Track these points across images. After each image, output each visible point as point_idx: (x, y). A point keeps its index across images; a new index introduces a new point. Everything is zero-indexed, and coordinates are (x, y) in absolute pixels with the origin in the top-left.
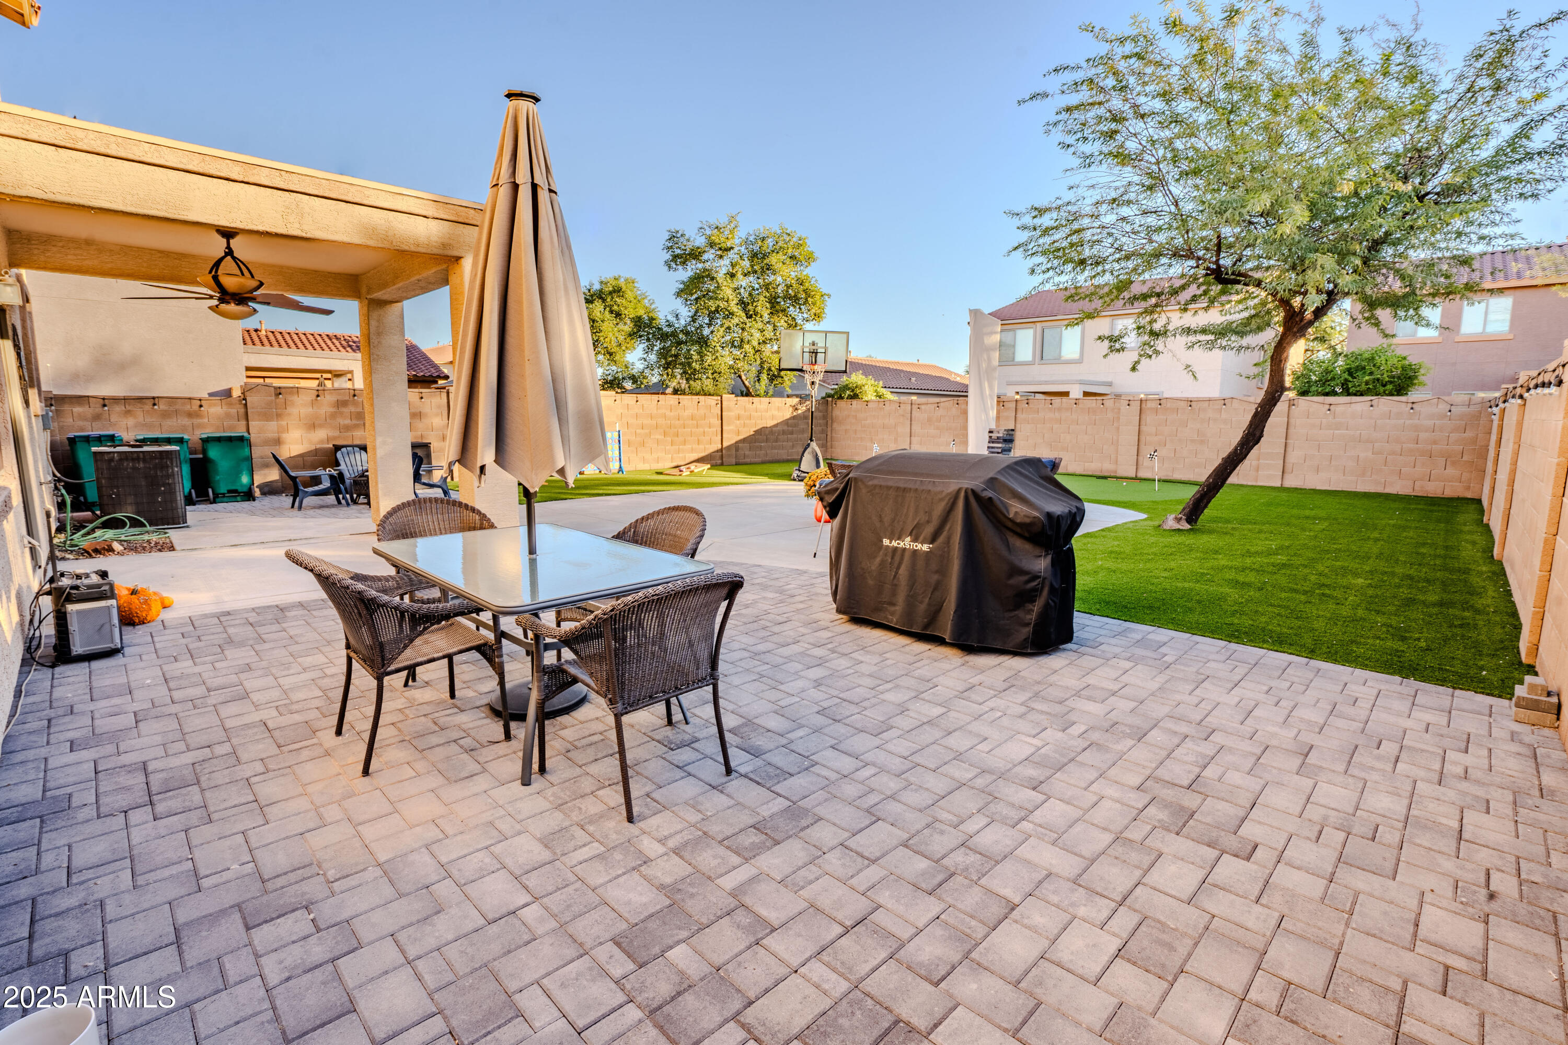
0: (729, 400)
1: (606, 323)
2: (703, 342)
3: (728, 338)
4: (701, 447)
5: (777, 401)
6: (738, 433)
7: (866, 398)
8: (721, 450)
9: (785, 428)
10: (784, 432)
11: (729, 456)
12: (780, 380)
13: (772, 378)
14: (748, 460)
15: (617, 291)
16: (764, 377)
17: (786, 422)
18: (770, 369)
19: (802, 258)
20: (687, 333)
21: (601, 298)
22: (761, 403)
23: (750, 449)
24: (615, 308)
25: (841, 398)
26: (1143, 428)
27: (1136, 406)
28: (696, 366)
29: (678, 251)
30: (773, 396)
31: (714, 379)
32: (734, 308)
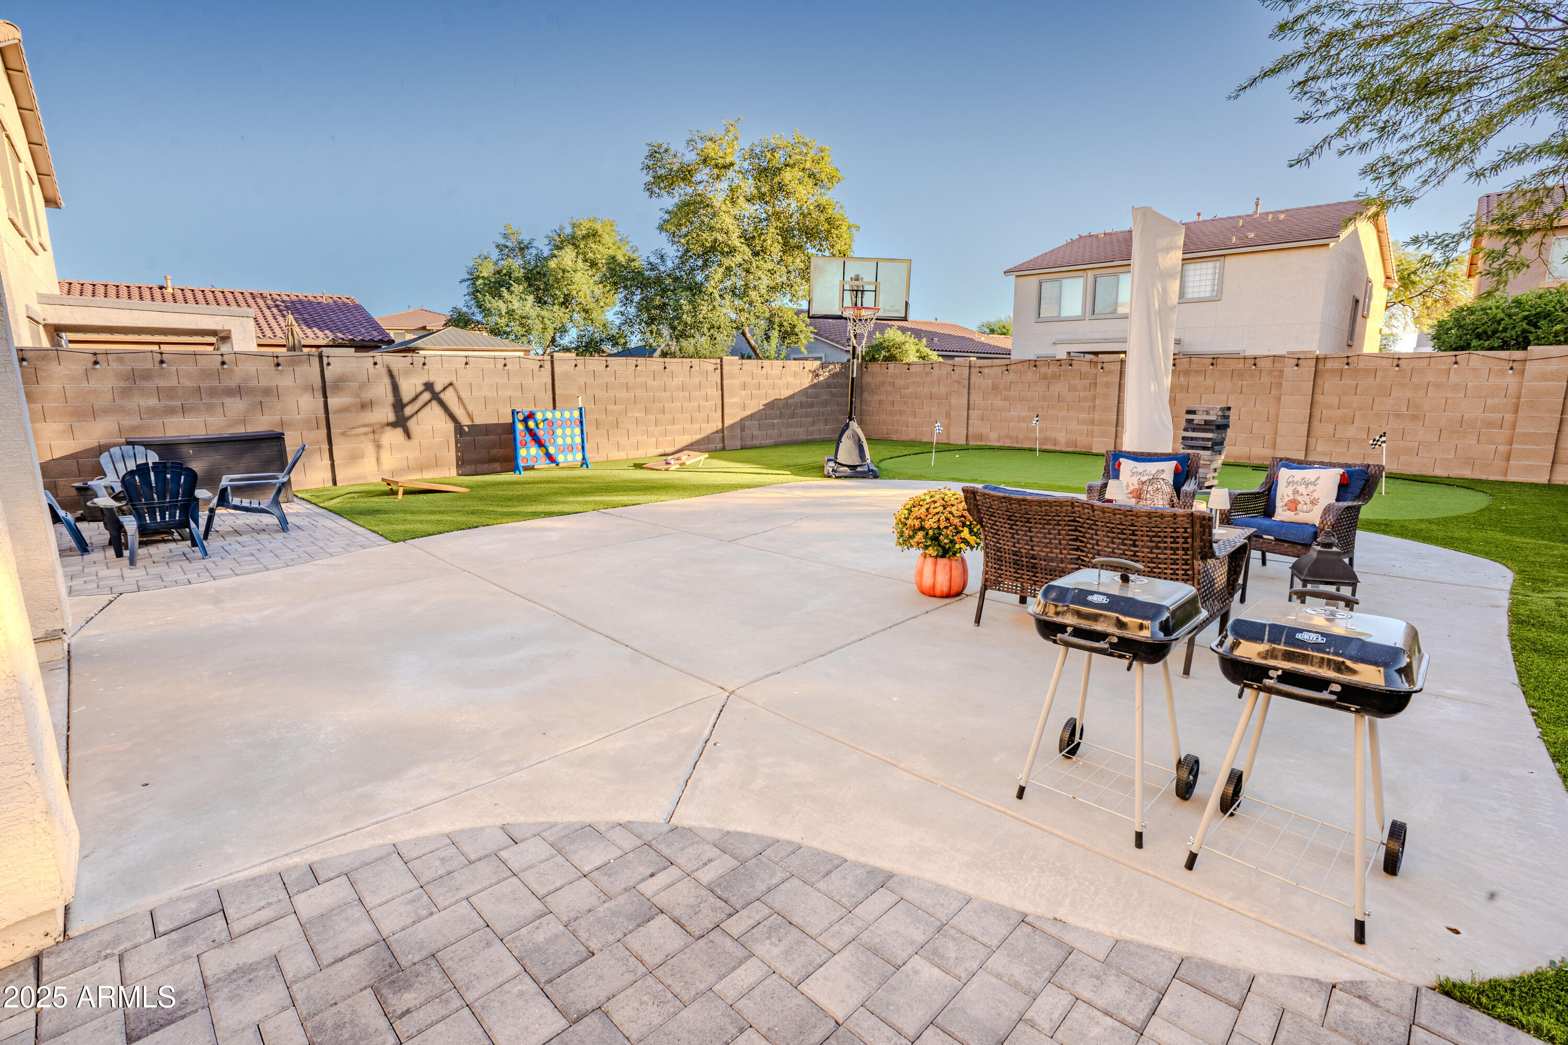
0: (732, 364)
1: (579, 274)
2: (696, 289)
3: (728, 284)
4: (696, 426)
5: (793, 365)
6: (744, 407)
7: (906, 360)
8: (722, 430)
9: (804, 399)
10: (802, 405)
11: (733, 437)
12: (793, 338)
13: (784, 336)
14: (756, 442)
15: (593, 235)
16: (775, 334)
17: (804, 392)
18: (781, 325)
19: (823, 177)
20: (676, 279)
21: (574, 244)
22: (773, 367)
23: (760, 427)
24: (591, 255)
25: (874, 359)
26: (1319, 398)
27: (1308, 368)
28: (687, 318)
29: (661, 172)
30: (787, 358)
31: (712, 337)
32: (736, 242)
